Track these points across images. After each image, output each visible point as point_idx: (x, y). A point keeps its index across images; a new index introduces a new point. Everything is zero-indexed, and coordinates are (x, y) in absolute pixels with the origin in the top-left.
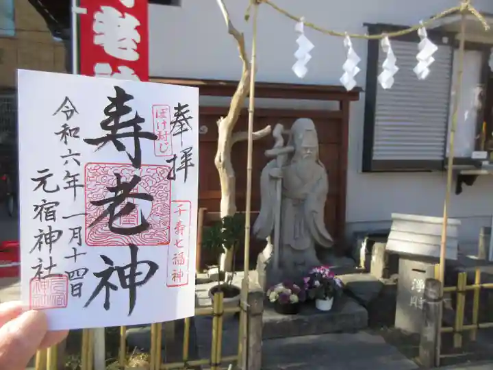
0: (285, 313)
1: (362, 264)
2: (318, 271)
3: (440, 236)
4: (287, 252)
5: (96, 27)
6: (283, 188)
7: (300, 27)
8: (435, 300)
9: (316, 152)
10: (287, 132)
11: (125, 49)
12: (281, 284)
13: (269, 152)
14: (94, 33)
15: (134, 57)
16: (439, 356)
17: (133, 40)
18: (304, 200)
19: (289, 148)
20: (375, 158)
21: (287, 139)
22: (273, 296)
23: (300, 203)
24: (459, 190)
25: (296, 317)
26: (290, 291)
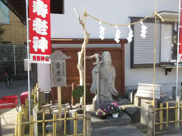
0: (101, 119)
1: (131, 101)
2: (112, 104)
3: (153, 91)
4: (102, 98)
5: (34, 25)
6: (100, 75)
7: (100, 23)
8: (152, 113)
9: (111, 63)
10: (100, 56)
11: (43, 31)
12: (99, 109)
13: (94, 63)
14: (33, 27)
15: (46, 34)
16: (154, 133)
17: (46, 29)
18: (107, 79)
19: (101, 62)
20: (134, 63)
21: (100, 59)
22: (97, 113)
23: (106, 80)
24: (166, 74)
25: (105, 120)
26: (103, 111)
